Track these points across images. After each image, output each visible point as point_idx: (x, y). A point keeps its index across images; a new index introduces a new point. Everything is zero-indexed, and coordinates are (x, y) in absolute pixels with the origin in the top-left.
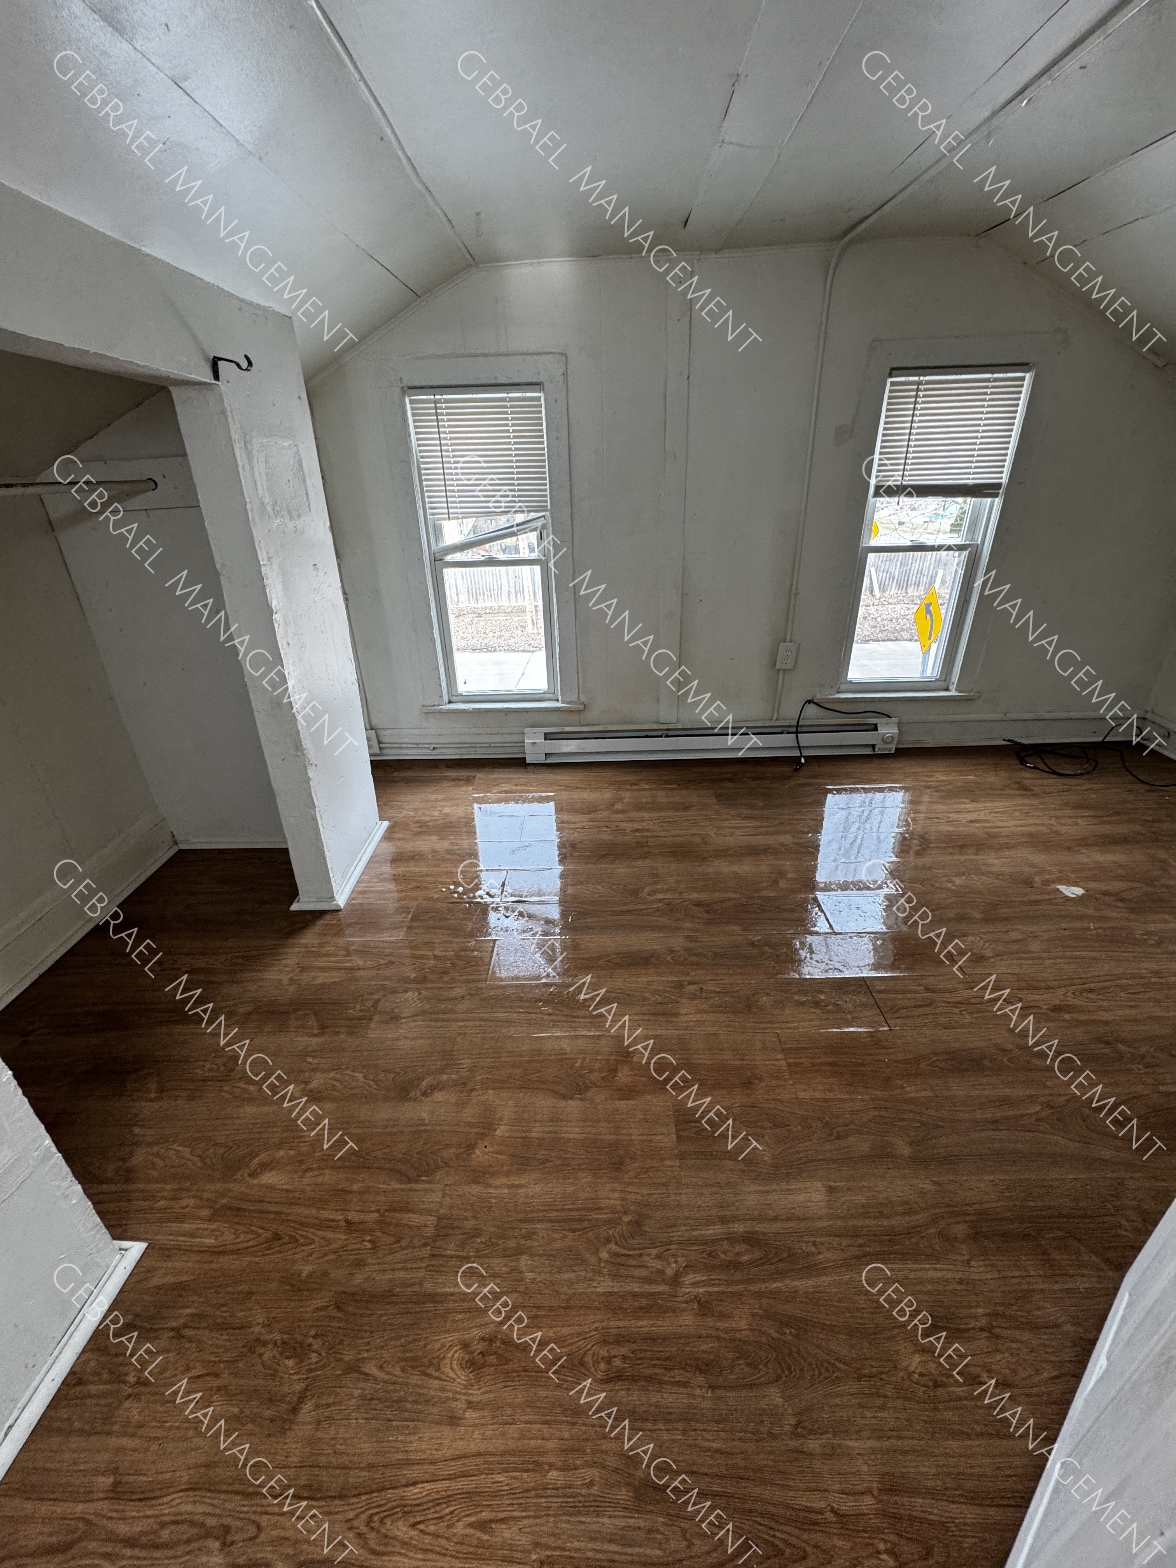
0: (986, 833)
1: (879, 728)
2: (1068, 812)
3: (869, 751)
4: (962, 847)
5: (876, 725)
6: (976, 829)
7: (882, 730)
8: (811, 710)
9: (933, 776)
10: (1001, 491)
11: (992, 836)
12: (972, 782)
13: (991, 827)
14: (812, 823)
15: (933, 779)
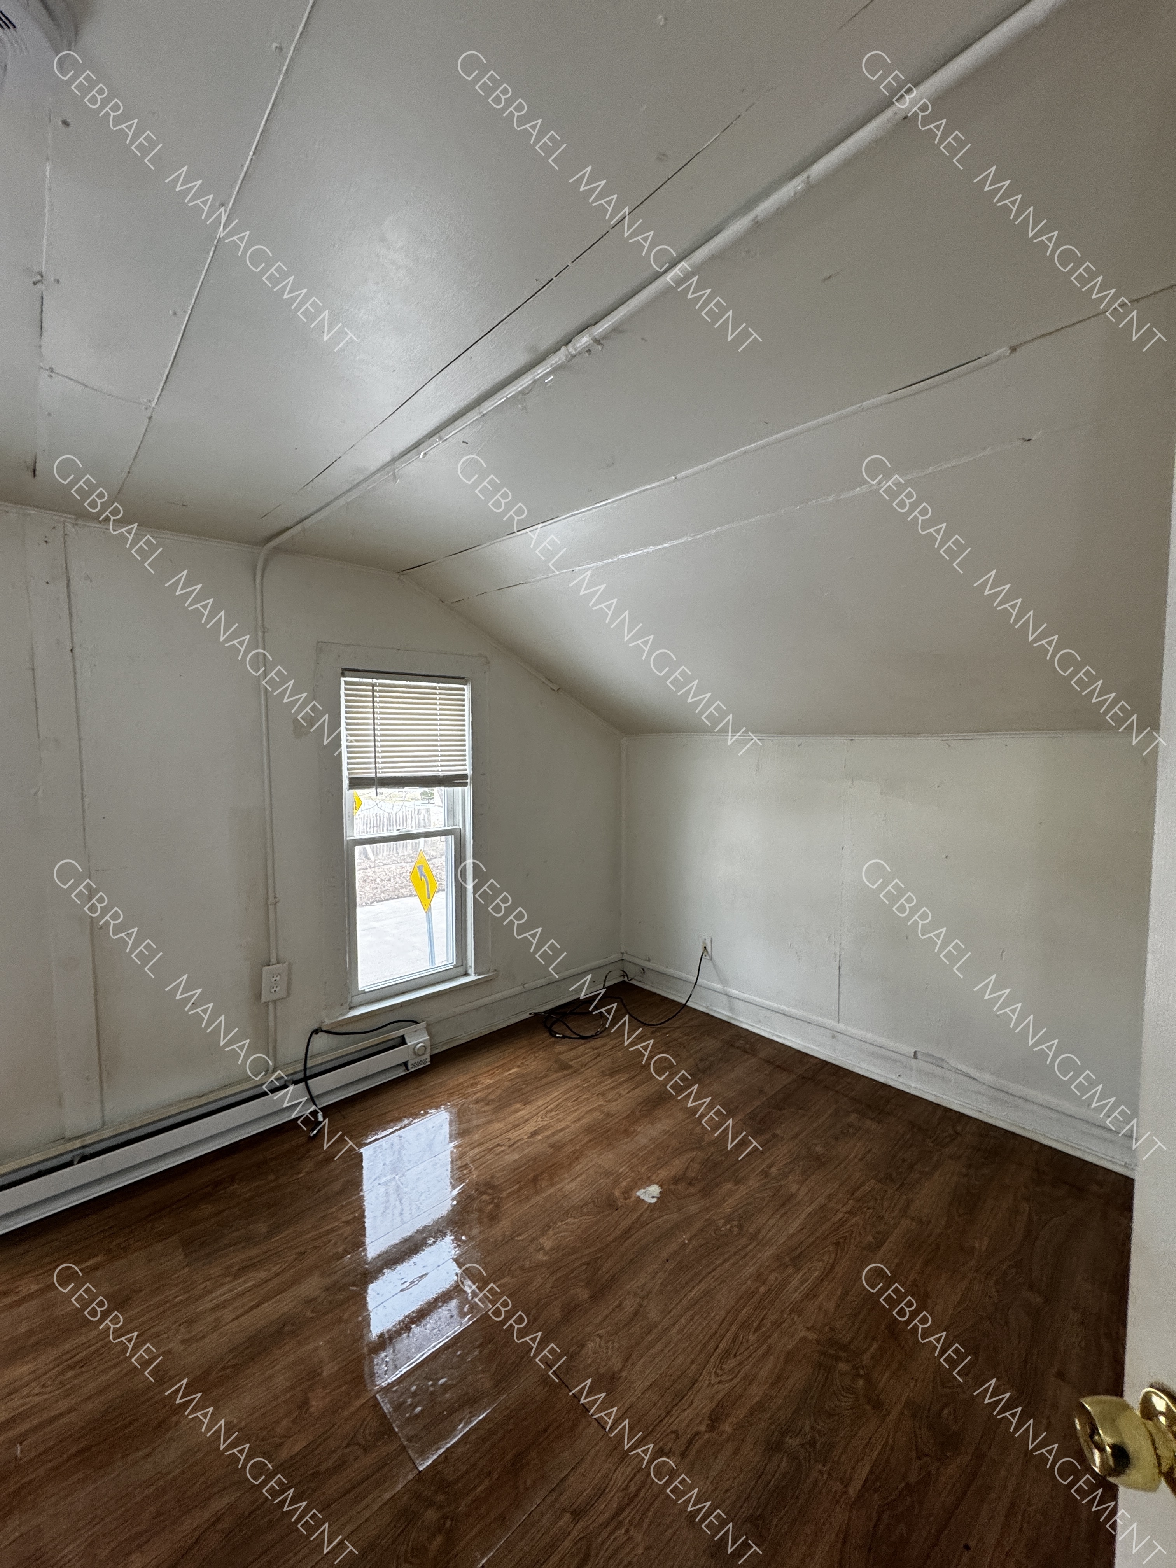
0: (552, 1146)
1: (407, 1040)
2: (608, 1082)
3: (401, 1072)
4: (535, 1180)
5: (403, 1037)
6: (539, 1146)
7: (411, 1042)
8: (321, 1042)
9: (477, 1083)
10: (468, 781)
11: (557, 1147)
12: (518, 1076)
13: (554, 1134)
14: (348, 1230)
15: (480, 1086)
